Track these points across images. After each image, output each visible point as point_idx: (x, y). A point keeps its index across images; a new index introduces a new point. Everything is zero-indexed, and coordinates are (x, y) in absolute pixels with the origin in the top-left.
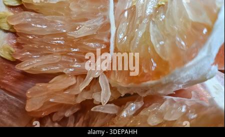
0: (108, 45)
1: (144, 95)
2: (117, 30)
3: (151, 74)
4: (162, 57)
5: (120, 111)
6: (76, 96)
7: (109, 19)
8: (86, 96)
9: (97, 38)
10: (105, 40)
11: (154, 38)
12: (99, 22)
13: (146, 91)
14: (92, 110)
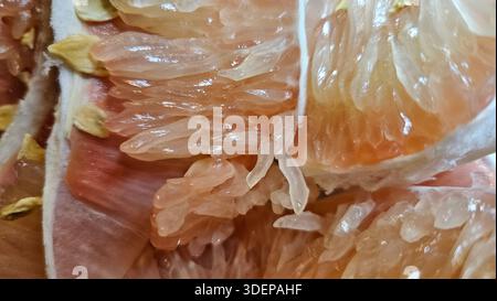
0: (295, 93)
1: (374, 188)
2: (311, 60)
3: (402, 143)
4: (424, 108)
5: (328, 225)
6: (236, 200)
7: (298, 40)
8: (256, 200)
9: (276, 78)
10: (290, 82)
11: (404, 72)
12: (279, 47)
13: (380, 179)
14: (276, 225)
